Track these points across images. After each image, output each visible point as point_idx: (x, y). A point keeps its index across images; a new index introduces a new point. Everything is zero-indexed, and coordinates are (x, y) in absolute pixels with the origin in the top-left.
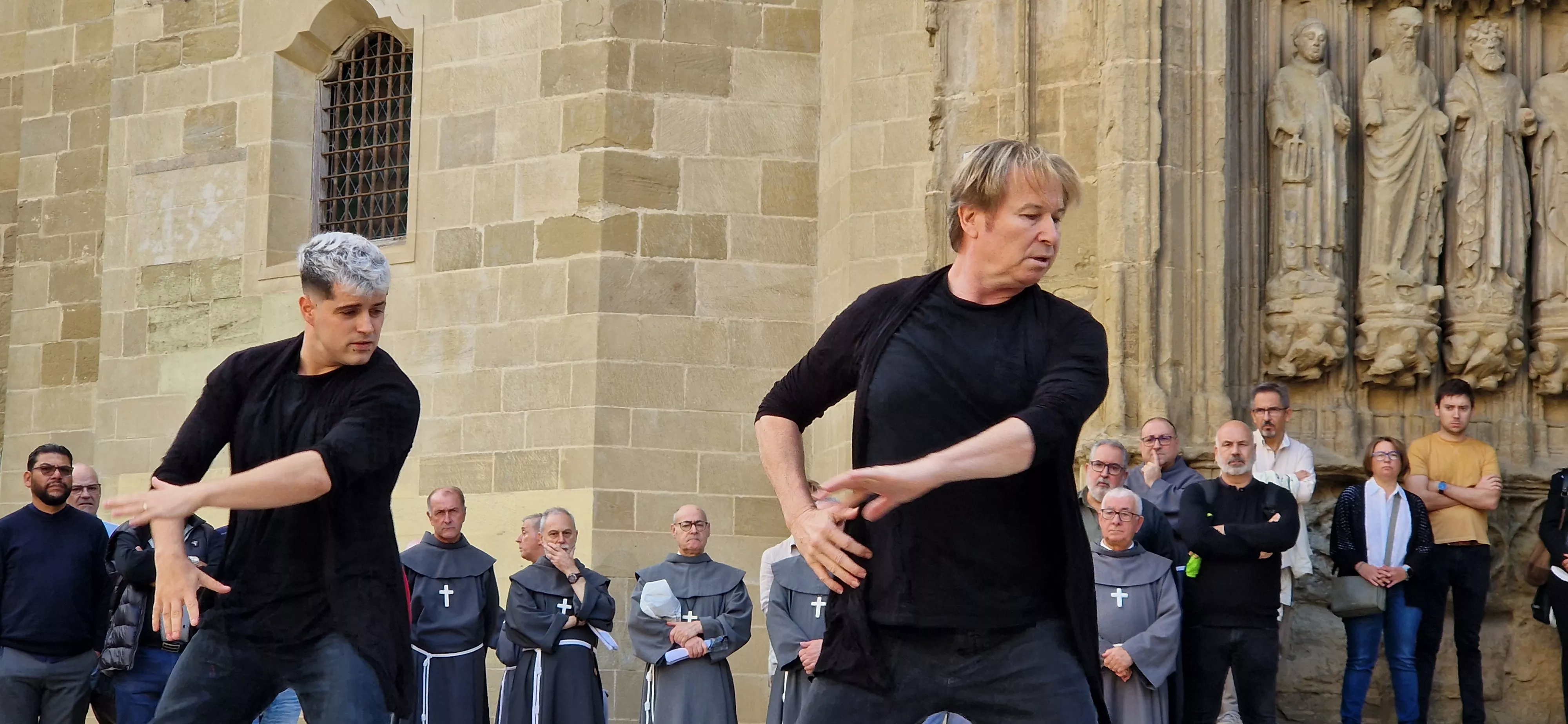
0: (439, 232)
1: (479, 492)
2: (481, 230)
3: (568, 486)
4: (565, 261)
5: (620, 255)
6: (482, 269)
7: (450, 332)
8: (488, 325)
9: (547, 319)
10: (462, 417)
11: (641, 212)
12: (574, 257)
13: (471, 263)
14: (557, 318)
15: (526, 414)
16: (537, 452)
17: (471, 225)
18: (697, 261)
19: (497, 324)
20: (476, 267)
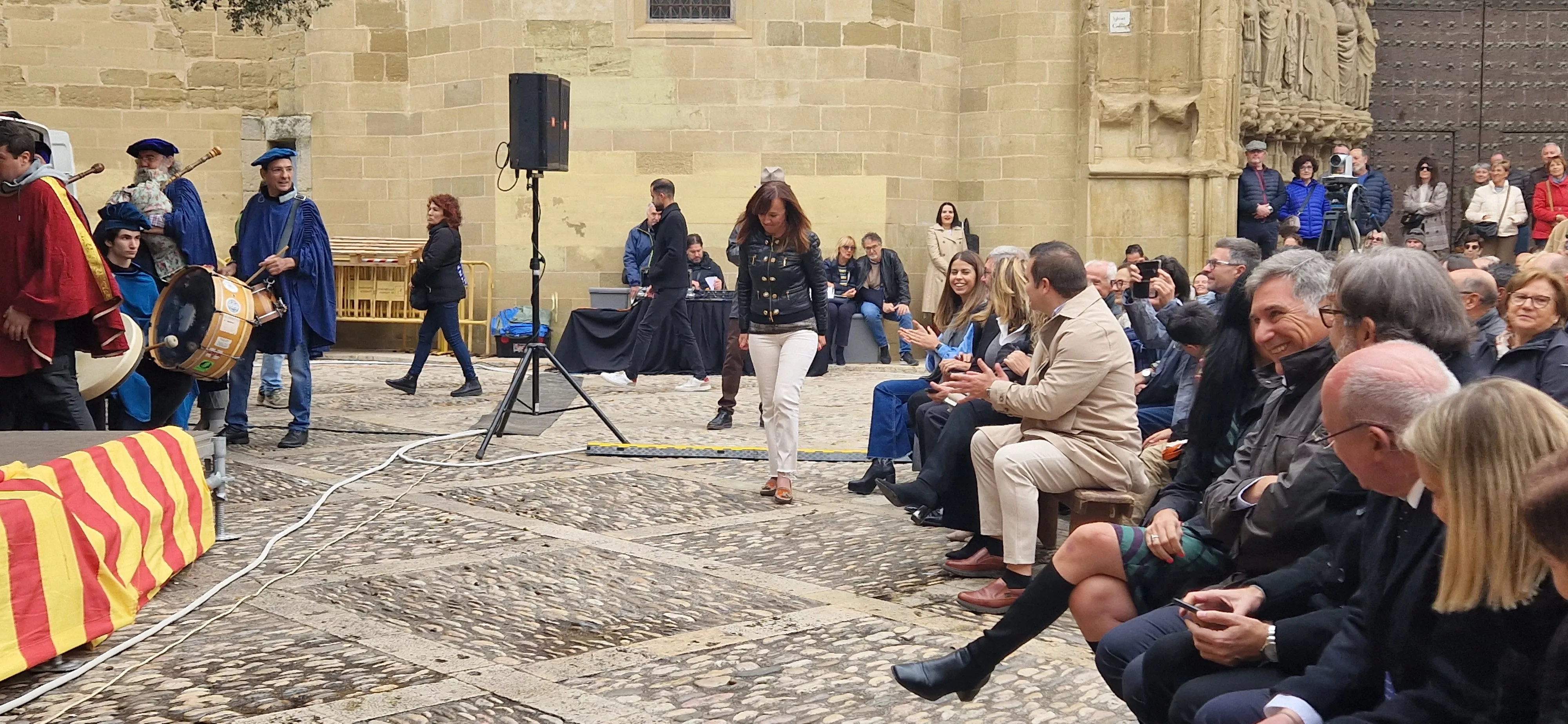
0: (770, 23)
1: (805, 175)
2: (802, 24)
3: (869, 174)
4: (865, 48)
5: (894, 47)
6: (803, 47)
7: (781, 82)
8: (808, 80)
9: (852, 80)
10: (791, 132)
11: (902, 23)
12: (870, 46)
13: (795, 42)
14: (859, 80)
15: (838, 133)
16: (848, 155)
17: (793, 20)
18: (921, 52)
19: (815, 80)
20: (799, 45)
